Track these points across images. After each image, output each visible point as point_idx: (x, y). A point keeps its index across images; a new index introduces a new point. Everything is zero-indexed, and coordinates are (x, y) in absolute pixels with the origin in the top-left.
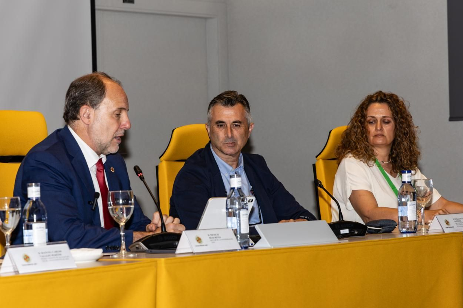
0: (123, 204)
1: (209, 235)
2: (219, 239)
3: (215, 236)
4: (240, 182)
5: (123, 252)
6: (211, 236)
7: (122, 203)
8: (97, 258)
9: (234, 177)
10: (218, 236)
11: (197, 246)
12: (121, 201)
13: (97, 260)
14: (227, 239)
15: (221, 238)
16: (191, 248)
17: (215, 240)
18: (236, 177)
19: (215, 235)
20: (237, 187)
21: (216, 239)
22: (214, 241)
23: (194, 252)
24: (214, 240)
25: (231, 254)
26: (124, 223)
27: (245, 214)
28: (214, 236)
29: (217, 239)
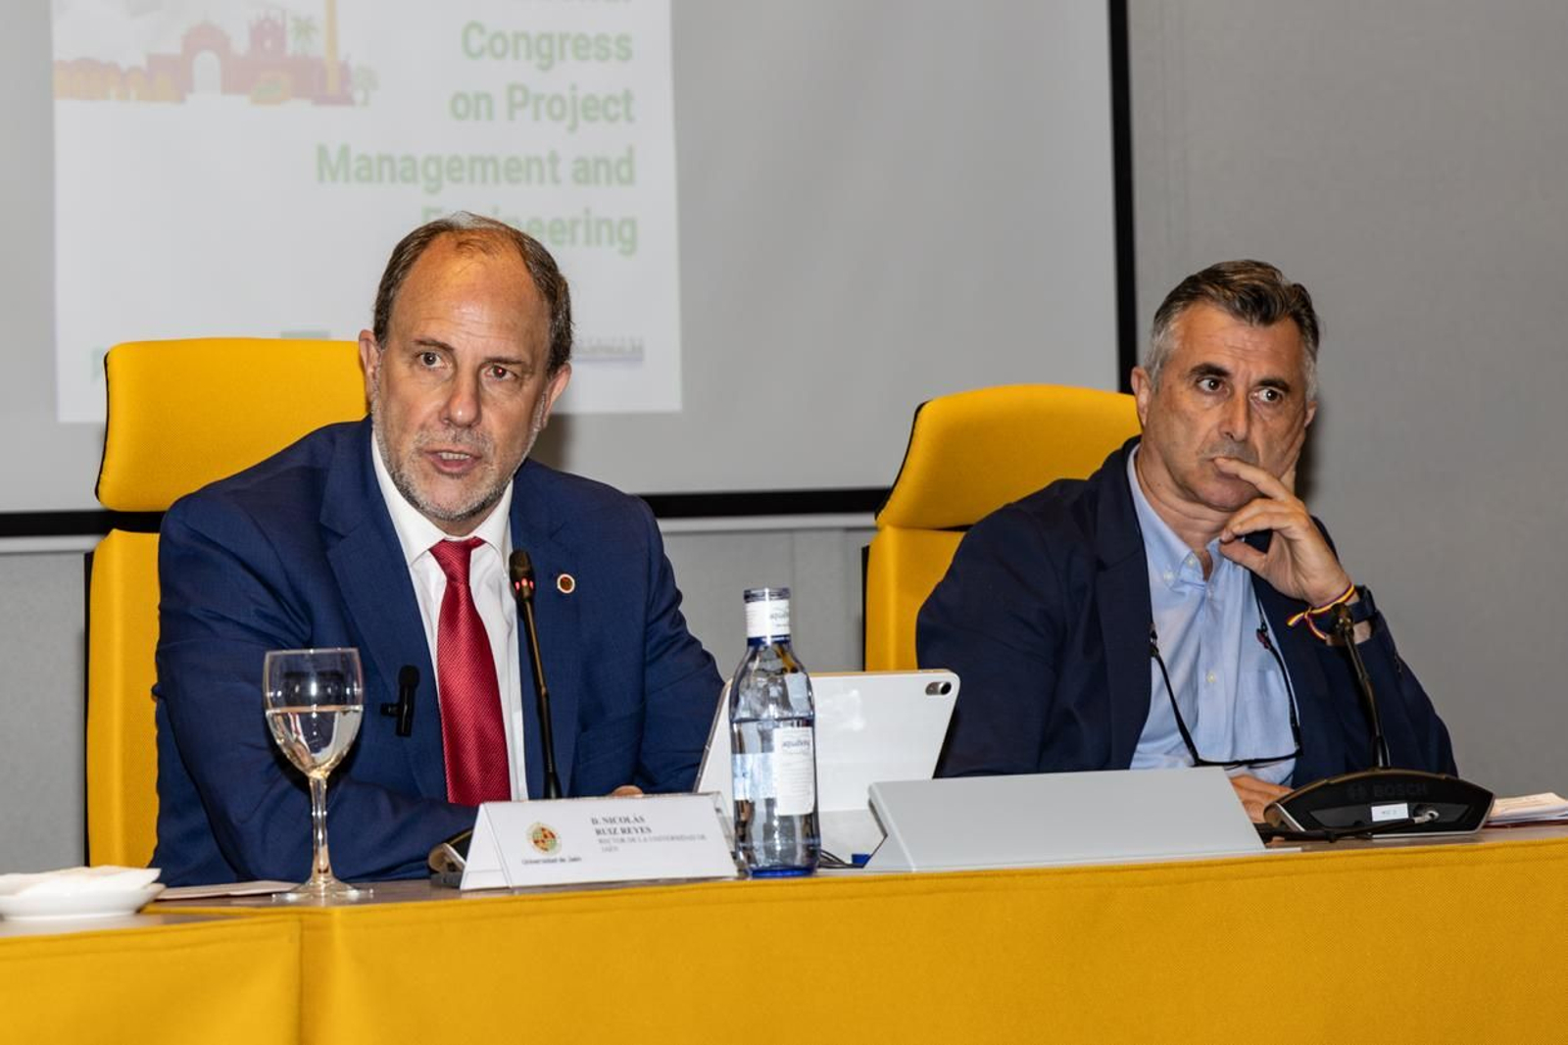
0: (323, 700)
1: (595, 821)
2: (641, 836)
3: (626, 826)
4: (783, 616)
5: (321, 882)
6: (602, 826)
7: (317, 696)
8: (140, 900)
9: (764, 600)
10: (637, 825)
11: (527, 862)
12: (314, 689)
13: (139, 911)
14: (680, 838)
15: (652, 835)
16: (502, 870)
17: (623, 840)
18: (767, 596)
19: (627, 820)
20: (773, 637)
21: (626, 836)
22: (613, 844)
23: (511, 886)
24: (615, 840)
25: (662, 892)
26: (326, 771)
27: (794, 740)
28: (618, 826)
29: (634, 835)
